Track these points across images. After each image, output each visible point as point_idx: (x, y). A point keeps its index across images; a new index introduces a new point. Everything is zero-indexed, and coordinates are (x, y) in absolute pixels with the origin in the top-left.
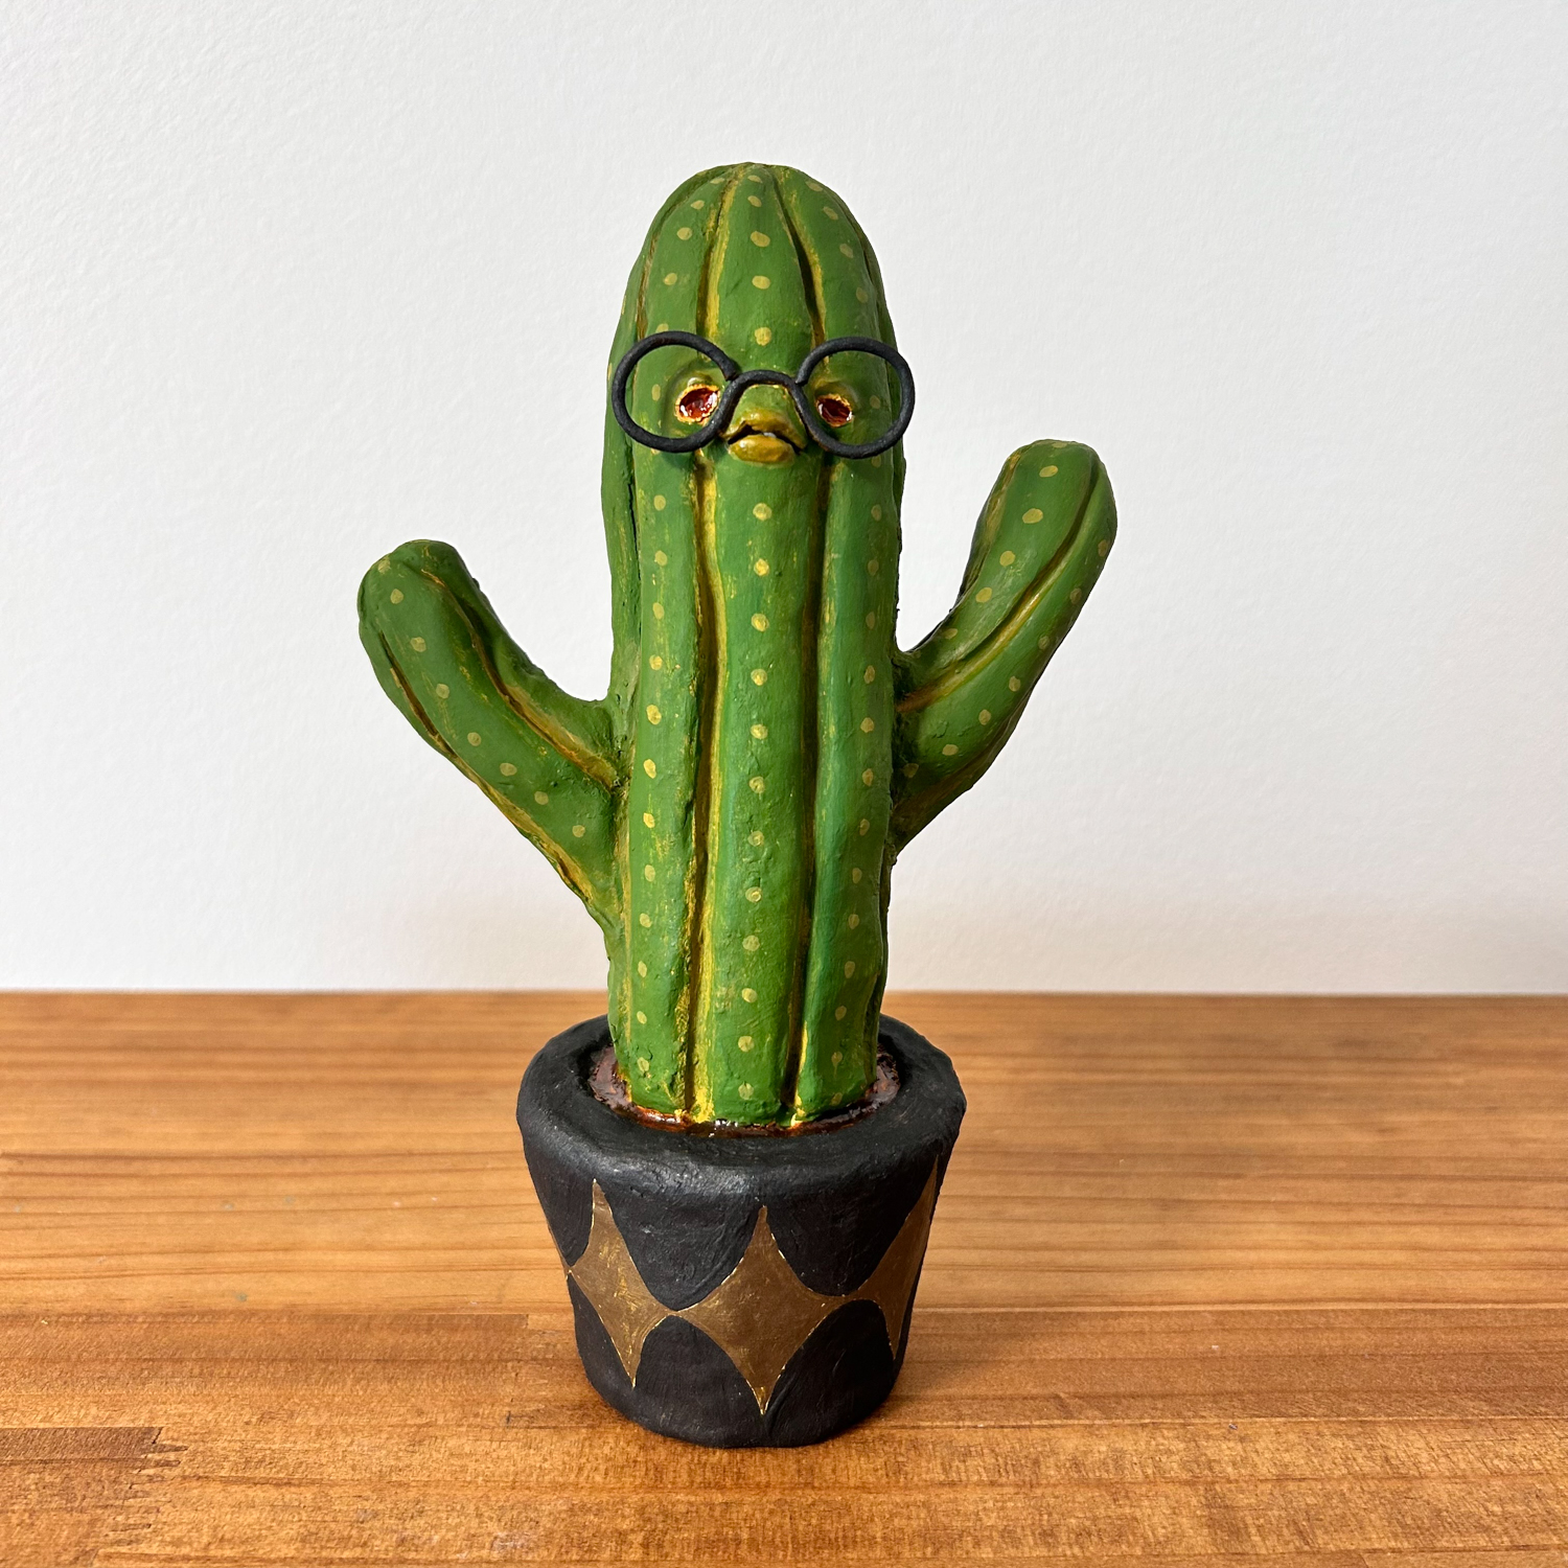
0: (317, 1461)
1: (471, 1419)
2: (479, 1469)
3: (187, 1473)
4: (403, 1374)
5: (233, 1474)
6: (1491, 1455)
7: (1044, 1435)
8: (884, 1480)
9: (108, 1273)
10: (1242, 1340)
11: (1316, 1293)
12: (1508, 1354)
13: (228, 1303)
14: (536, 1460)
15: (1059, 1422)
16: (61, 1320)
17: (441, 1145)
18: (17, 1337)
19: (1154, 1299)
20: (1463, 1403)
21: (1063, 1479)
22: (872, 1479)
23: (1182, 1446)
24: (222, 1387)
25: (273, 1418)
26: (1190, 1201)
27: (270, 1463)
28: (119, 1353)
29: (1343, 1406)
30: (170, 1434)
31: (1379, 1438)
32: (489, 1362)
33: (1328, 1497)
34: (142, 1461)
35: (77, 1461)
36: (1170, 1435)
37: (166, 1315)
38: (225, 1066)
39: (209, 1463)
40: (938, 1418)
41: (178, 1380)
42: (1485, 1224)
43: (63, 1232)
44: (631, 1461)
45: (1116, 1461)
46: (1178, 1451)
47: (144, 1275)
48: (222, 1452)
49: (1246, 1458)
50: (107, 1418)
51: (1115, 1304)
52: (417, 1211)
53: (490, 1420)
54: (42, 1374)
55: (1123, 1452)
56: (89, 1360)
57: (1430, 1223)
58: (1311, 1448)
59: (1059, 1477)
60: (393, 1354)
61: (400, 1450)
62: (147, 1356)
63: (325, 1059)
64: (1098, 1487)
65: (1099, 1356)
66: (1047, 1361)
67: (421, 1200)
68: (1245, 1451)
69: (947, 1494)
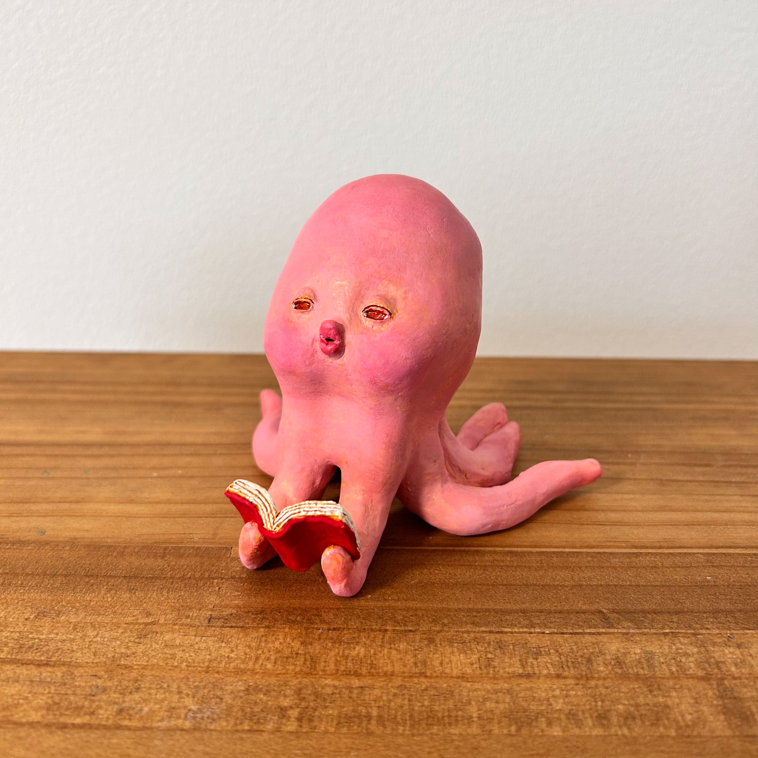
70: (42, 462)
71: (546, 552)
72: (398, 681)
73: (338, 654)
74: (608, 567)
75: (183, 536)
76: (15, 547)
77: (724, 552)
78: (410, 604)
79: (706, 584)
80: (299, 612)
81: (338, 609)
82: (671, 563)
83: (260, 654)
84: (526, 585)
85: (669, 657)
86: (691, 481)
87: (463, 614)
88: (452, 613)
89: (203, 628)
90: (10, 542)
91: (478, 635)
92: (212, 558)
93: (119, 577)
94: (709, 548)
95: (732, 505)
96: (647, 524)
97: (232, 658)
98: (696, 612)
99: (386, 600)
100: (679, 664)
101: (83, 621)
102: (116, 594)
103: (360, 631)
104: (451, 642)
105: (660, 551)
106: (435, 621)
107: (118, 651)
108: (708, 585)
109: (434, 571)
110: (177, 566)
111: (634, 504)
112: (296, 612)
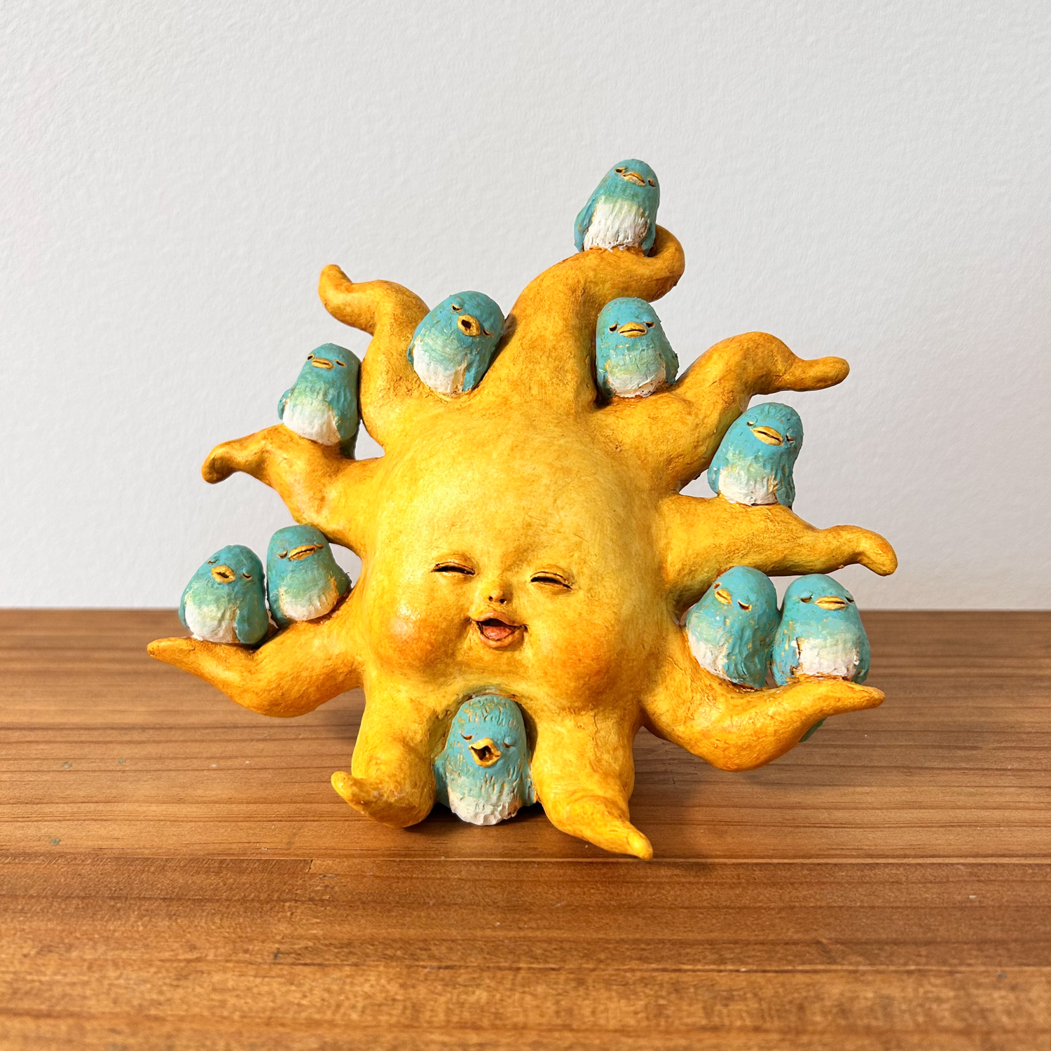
1: (240, 955)
14: (295, 997)
19: (907, 852)
22: (632, 1022)
25: (50, 951)
32: (267, 903)
45: (885, 1008)
51: (871, 856)
52: (230, 772)
60: (180, 893)
61: (165, 984)
65: (859, 904)
67: (236, 763)
70: (62, 751)
71: (745, 864)
72: (532, 1036)
73: (451, 999)
74: (831, 883)
75: (247, 845)
76: (17, 861)
77: (995, 862)
78: (554, 934)
79: (969, 905)
80: (399, 945)
81: (453, 941)
82: (919, 878)
83: (343, 1000)
84: (717, 908)
85: (914, 1003)
86: (949, 769)
87: (627, 946)
88: (610, 946)
89: (266, 966)
90: (12, 854)
91: (647, 974)
92: (284, 874)
93: (156, 899)
94: (974, 856)
95: (1007, 799)
96: (887, 825)
97: (303, 1005)
98: (954, 943)
99: (520, 928)
100: (928, 1014)
101: (102, 957)
102: (150, 921)
103: (482, 970)
104: (608, 983)
105: (905, 861)
106: (587, 956)
107: (147, 996)
108: (971, 907)
109: (588, 890)
110: (236, 885)
111: (869, 799)
112: (394, 945)
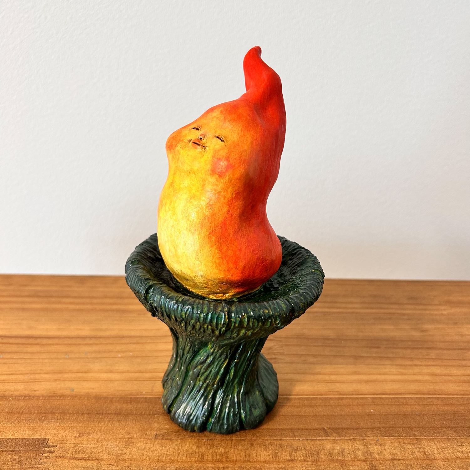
0: (97, 451)
2: (147, 455)
3: (57, 456)
4: (123, 419)
5: (71, 456)
6: (456, 451)
7: (320, 443)
8: (272, 459)
9: (30, 381)
10: (380, 408)
11: (403, 391)
12: (461, 414)
13: (68, 392)
15: (324, 438)
16: (16, 398)
17: (133, 333)
18: (3, 404)
20: (447, 432)
21: (326, 459)
23: (362, 447)
24: (67, 423)
26: (363, 357)
27: (83, 452)
28: (35, 410)
29: (412, 433)
30: (52, 441)
31: (422, 444)
33: (407, 466)
34: (43, 451)
35: (23, 450)
36: (359, 443)
37: (49, 397)
38: (64, 303)
39: (64, 452)
40: (288, 436)
41: (53, 421)
42: (454, 366)
43: (16, 365)
44: (194, 452)
46: (361, 449)
47: (42, 381)
48: (68, 448)
49: (382, 452)
50: (32, 435)
53: (150, 436)
54: (11, 418)
55: (344, 449)
56: (26, 413)
57: (436, 366)
58: (401, 448)
59: (325, 458)
62: (44, 412)
63: (95, 301)
64: (337, 462)
66: (321, 415)
68: (381, 449)
69: (291, 464)
